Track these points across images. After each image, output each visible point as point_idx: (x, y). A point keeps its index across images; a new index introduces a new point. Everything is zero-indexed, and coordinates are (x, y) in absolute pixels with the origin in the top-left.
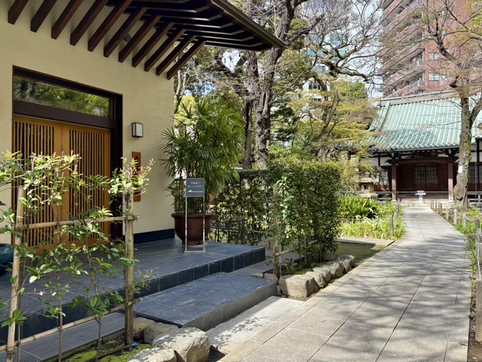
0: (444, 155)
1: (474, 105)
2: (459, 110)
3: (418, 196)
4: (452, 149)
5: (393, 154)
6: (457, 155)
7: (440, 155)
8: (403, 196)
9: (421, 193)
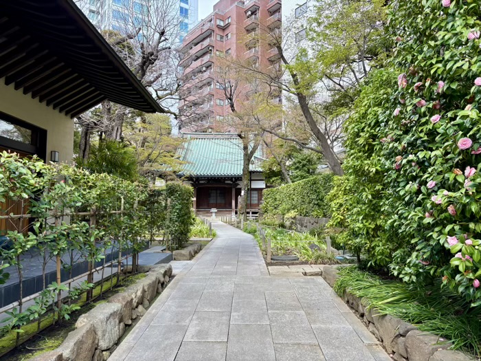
0: (229, 182)
1: (251, 149)
2: (242, 152)
3: (212, 212)
4: (235, 178)
5: (194, 179)
6: (238, 182)
7: (227, 182)
8: (201, 213)
9: (214, 210)
